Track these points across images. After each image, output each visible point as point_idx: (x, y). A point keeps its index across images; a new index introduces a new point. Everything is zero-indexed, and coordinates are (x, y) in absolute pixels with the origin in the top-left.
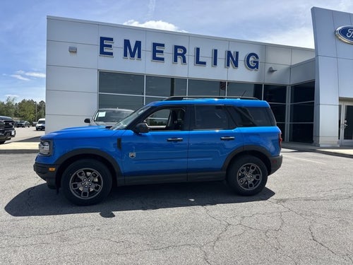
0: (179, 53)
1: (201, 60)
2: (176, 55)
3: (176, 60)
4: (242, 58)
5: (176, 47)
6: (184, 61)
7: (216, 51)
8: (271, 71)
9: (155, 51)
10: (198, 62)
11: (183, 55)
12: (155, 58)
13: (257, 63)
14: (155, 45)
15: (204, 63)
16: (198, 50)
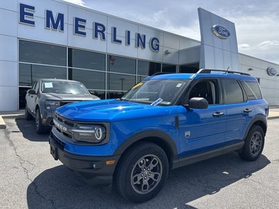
0: (99, 30)
1: (117, 38)
2: (96, 31)
3: (96, 36)
4: (148, 40)
5: (97, 25)
6: (104, 38)
7: (129, 32)
8: (167, 53)
9: (77, 26)
10: (115, 40)
11: (102, 32)
12: (77, 32)
13: (158, 46)
14: (77, 20)
15: (120, 42)
16: (115, 29)
